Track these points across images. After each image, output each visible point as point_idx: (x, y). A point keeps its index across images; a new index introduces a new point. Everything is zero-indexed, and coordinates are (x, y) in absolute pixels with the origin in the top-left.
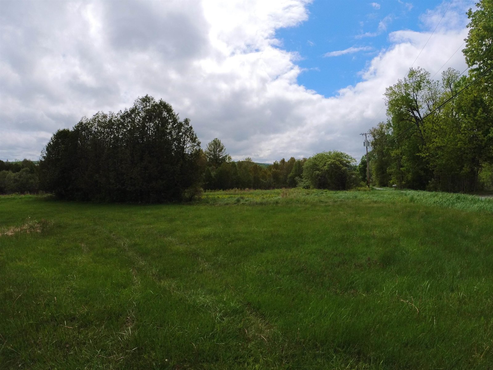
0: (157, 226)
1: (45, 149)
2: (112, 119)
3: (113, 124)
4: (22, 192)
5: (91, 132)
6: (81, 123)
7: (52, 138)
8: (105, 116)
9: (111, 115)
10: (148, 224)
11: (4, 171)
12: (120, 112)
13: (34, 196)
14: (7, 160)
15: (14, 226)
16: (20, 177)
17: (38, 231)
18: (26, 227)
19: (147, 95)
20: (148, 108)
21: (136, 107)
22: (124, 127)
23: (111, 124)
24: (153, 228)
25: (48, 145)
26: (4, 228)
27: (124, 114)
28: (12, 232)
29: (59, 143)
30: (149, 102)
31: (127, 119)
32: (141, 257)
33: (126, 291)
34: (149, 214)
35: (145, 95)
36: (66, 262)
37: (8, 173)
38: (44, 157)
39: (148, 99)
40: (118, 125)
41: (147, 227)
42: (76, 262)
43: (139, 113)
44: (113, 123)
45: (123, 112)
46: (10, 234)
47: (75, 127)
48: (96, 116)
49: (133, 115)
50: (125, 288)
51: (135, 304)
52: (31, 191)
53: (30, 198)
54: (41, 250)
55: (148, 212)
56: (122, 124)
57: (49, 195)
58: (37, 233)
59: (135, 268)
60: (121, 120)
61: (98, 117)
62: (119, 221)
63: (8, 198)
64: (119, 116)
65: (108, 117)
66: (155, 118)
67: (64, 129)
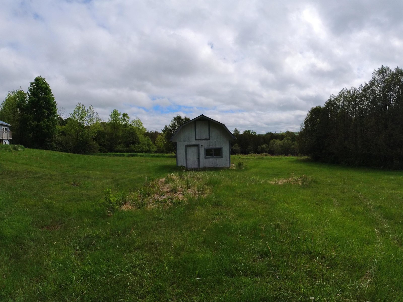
0: (400, 192)
1: (304, 123)
2: (354, 93)
3: (356, 98)
4: (287, 155)
5: (339, 106)
6: (330, 101)
7: (308, 114)
8: (349, 92)
9: (353, 90)
10: (392, 189)
11: (274, 140)
12: (361, 86)
13: (295, 158)
14: (276, 132)
15: (282, 178)
16: (284, 144)
17: (300, 184)
18: (291, 179)
19: (383, 66)
20: (386, 78)
21: (374, 79)
22: (367, 99)
23: (355, 97)
24: (396, 194)
25: (306, 120)
26: (276, 179)
27: (365, 87)
28: (281, 182)
29: (313, 117)
30: (386, 72)
31: (368, 92)
32: (385, 220)
33: (369, 248)
34: (393, 180)
35: (381, 66)
36: (321, 211)
37: (276, 141)
38: (303, 129)
39: (385, 69)
40: (361, 97)
41: (391, 192)
42: (329, 212)
43: (378, 84)
44: (356, 96)
45: (364, 86)
46: (279, 183)
47: (326, 104)
48: (342, 92)
49: (373, 87)
50: (369, 244)
51: (376, 262)
52: (293, 154)
53: (292, 159)
54: (302, 198)
55: (392, 177)
56: (365, 96)
57: (307, 157)
58: (299, 185)
59: (379, 228)
60: (363, 93)
61: (343, 93)
62: (365, 183)
63: (277, 158)
64: (360, 90)
65: (352, 92)
66: (394, 86)
67: (317, 107)
